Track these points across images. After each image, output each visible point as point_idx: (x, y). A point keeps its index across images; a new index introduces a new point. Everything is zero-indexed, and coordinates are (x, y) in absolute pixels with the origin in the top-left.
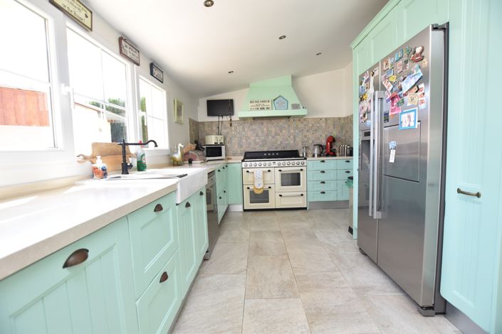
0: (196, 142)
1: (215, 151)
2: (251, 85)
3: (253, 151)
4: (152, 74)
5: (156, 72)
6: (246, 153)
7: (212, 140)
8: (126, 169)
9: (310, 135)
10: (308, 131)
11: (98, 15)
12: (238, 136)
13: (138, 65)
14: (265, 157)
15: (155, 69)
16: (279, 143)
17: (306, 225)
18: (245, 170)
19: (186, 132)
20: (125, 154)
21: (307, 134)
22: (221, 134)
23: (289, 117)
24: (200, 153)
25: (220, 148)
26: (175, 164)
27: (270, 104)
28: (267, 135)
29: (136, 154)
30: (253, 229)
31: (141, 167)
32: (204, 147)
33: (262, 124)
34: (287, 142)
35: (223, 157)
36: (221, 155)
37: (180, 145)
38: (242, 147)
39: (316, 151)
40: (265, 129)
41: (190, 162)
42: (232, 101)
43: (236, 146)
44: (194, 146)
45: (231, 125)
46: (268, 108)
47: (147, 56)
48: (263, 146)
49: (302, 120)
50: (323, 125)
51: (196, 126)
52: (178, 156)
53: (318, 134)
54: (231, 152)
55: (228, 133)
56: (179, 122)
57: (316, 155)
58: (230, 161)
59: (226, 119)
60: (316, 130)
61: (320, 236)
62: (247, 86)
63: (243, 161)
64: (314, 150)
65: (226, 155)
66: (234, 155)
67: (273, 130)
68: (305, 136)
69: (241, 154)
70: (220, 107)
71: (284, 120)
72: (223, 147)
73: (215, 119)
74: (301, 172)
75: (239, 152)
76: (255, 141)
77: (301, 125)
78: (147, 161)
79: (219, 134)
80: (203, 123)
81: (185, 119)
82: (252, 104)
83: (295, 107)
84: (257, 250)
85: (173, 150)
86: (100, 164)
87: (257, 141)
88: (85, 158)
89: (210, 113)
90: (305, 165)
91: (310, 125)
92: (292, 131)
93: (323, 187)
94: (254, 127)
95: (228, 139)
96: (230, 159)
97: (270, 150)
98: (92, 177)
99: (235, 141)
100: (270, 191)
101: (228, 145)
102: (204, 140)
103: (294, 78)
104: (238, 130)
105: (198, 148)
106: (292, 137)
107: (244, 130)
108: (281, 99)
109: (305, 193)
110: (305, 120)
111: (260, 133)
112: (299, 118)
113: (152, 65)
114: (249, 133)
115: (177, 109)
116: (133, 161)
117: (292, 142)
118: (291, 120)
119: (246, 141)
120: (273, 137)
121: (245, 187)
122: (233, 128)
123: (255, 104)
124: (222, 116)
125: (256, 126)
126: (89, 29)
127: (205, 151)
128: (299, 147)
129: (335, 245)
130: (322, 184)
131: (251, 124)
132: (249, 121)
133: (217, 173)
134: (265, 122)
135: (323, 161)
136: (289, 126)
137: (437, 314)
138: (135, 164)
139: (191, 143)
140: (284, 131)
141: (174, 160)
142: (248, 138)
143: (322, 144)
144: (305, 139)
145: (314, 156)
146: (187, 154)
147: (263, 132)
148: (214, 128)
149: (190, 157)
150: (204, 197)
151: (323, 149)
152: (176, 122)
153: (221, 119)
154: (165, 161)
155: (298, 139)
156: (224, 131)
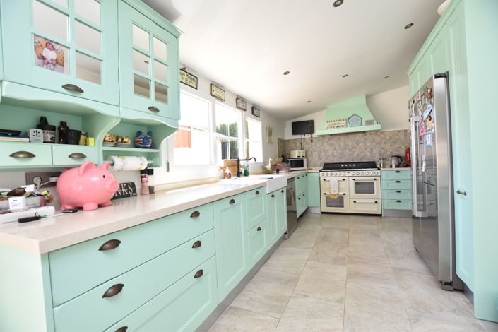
0: (283, 156)
1: (298, 163)
2: (328, 107)
3: (331, 162)
4: (253, 114)
5: (255, 112)
6: (325, 164)
7: (296, 154)
8: (239, 174)
9: (387, 147)
10: (385, 143)
11: (229, 91)
12: (318, 149)
13: (245, 110)
14: (342, 168)
15: (255, 110)
16: (355, 155)
17: (375, 227)
18: (322, 179)
19: (275, 149)
20: (238, 165)
21: (384, 146)
22: (303, 149)
23: (364, 132)
24: (285, 165)
25: (303, 160)
26: (266, 172)
27: (345, 122)
28: (345, 149)
29: (244, 166)
30: (325, 225)
31: (246, 174)
32: (290, 160)
33: (339, 139)
34: (364, 154)
35: (305, 167)
36: (303, 166)
37: (270, 159)
38: (321, 159)
39: (394, 162)
40: (342, 144)
41: (278, 172)
42: (312, 121)
43: (316, 159)
44: (281, 160)
45: (312, 141)
46: (343, 126)
47: (250, 103)
48: (341, 158)
49: (379, 134)
50: (402, 137)
51: (283, 144)
52: (269, 167)
53: (396, 146)
54: (311, 164)
55: (309, 148)
56: (270, 142)
57: (393, 166)
58: (310, 171)
59: (308, 136)
60: (394, 143)
61: (384, 236)
62: (324, 108)
63: (320, 171)
64: (391, 161)
65: (307, 166)
66: (315, 166)
67: (350, 143)
68: (383, 148)
69: (321, 165)
70: (303, 127)
71: (360, 135)
72: (305, 160)
73: (299, 137)
74: (375, 182)
75: (319, 163)
76: (332, 154)
77: (378, 139)
78: (250, 170)
79: (302, 149)
80: (289, 141)
81: (275, 139)
82: (329, 124)
83: (369, 123)
84: (325, 238)
85: (265, 163)
86: (228, 171)
87: (335, 153)
88: (221, 168)
89: (295, 132)
90: (379, 175)
91: (388, 138)
92: (369, 144)
93: (398, 196)
94: (332, 142)
95: (309, 153)
96: (311, 169)
97: (348, 162)
98: (224, 178)
99: (315, 155)
100: (345, 197)
101: (309, 158)
102: (289, 154)
103: (368, 97)
104: (318, 146)
105: (284, 161)
106: (369, 149)
107: (323, 145)
108: (355, 116)
109: (379, 201)
110: (382, 133)
111: (337, 148)
112: (376, 132)
113: (253, 108)
114: (328, 148)
115: (269, 132)
116: (242, 170)
117: (369, 154)
118: (368, 134)
119: (325, 154)
120: (350, 150)
121: (322, 193)
122: (313, 143)
123: (331, 123)
124: (304, 134)
125: (334, 141)
126: (223, 100)
127: (290, 163)
128: (376, 158)
129: (394, 243)
130: (397, 193)
131: (330, 140)
132: (328, 137)
133: (296, 179)
134: (342, 138)
135: (398, 172)
136: (366, 139)
137: (455, 290)
138: (243, 172)
139: (279, 157)
140: (360, 145)
141: (266, 169)
142: (327, 151)
143: (402, 155)
144: (383, 151)
145: (391, 167)
146: (275, 165)
147: (340, 146)
148: (298, 144)
149: (278, 167)
150: (285, 195)
151: (401, 160)
152: (268, 143)
153: (303, 136)
154: (260, 170)
155: (375, 151)
156: (306, 146)
